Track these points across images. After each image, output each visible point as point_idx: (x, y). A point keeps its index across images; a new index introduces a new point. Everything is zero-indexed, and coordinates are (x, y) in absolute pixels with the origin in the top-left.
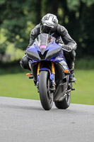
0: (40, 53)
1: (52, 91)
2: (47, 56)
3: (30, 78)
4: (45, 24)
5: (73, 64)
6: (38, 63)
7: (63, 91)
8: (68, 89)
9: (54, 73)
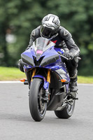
0: (35, 59)
1: (44, 101)
3: (25, 84)
8: (68, 98)
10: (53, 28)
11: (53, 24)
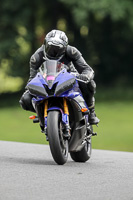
0: (46, 87)
1: (65, 138)
2: (57, 90)
3: (35, 122)
4: (50, 43)
5: (94, 99)
6: (45, 101)
7: (80, 137)
8: (88, 134)
9: (67, 113)
10: (61, 46)
11: (61, 41)
